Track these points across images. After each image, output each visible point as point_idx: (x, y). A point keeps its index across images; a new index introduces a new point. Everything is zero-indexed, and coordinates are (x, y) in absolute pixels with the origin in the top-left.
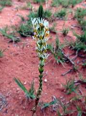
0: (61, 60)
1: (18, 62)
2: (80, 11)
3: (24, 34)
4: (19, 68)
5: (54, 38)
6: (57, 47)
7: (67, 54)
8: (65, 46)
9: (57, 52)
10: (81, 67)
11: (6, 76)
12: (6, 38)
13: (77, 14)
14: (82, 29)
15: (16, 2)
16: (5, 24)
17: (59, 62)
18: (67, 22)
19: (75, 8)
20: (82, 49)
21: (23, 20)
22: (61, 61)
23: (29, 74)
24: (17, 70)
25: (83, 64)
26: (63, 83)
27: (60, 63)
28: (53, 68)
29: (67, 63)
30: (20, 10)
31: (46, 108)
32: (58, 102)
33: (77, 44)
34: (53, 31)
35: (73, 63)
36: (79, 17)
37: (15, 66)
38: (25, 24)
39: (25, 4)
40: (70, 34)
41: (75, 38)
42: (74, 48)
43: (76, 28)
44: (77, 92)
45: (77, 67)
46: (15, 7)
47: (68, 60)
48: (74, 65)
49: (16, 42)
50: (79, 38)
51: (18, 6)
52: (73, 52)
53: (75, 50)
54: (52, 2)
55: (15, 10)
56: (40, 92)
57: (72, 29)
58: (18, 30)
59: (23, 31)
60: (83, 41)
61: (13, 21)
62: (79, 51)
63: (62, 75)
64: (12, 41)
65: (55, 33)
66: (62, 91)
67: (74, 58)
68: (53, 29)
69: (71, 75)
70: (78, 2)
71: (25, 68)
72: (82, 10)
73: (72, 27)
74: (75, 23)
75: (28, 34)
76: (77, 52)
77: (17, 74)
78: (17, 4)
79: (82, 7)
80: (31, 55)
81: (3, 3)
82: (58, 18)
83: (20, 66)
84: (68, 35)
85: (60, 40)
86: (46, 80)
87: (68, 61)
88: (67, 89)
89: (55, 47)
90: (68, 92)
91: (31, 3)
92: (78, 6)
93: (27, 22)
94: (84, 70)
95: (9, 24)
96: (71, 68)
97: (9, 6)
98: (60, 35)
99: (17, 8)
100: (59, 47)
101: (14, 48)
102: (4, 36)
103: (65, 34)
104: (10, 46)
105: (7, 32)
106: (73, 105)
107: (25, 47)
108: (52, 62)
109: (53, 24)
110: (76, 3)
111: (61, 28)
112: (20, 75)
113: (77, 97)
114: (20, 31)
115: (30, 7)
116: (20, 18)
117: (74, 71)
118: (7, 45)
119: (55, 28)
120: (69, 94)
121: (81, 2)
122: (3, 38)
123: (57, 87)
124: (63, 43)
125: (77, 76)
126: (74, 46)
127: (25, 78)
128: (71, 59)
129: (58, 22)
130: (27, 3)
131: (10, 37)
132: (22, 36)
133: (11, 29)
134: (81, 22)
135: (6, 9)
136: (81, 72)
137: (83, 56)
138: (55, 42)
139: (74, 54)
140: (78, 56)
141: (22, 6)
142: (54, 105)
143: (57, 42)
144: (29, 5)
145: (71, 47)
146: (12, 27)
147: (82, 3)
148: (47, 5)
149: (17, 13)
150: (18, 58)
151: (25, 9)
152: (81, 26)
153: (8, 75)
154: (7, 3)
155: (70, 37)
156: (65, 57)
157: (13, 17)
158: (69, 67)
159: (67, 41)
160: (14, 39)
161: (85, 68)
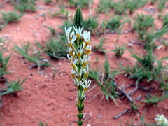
0: (113, 94)
1: (45, 98)
2: (142, 20)
3: (54, 55)
4: (48, 108)
5: (102, 61)
6: (107, 75)
7: (122, 87)
8: (119, 73)
9: (107, 82)
10: (143, 105)
11: (27, 120)
12: (27, 61)
13: (137, 24)
14: (145, 47)
15: (42, 6)
16: (26, 40)
17: (109, 98)
18: (121, 37)
19: (135, 14)
20: (145, 78)
21: (54, 33)
22: (112, 97)
23: (64, 116)
24: (44, 110)
25: (146, 101)
27: (111, 100)
28: (101, 107)
29: (122, 100)
30: (49, 18)
33: (137, 71)
34: (101, 50)
35: (131, 99)
36: (140, 29)
38: (56, 40)
39: (56, 10)
40: (127, 54)
41: (135, 61)
42: (132, 76)
43: (136, 46)
45: (137, 106)
46: (41, 14)
47: (123, 94)
48: (132, 102)
49: (43, 67)
50: (140, 61)
51: (45, 12)
52: (131, 83)
53: (135, 79)
54: (98, 7)
55: (41, 18)
57: (130, 47)
58: (45, 49)
59: (53, 50)
60: (146, 66)
61: (38, 35)
62: (141, 81)
63: (114, 118)
64: (36, 67)
65: (103, 54)
67: (132, 91)
68: (101, 47)
69: (128, 118)
70: (139, 5)
71: (58, 107)
72: (145, 19)
73: (130, 44)
74: (134, 38)
75: (62, 56)
76: (137, 83)
77: (44, 116)
78: (44, 9)
79: (145, 13)
80: (65, 87)
81: (23, 8)
82: (108, 31)
83: (49, 105)
84: (123, 56)
85: (111, 63)
87: (123, 97)
89: (103, 75)
91: (67, 7)
92: (139, 12)
93: (59, 37)
94: (148, 111)
95: (31, 40)
96: (128, 107)
97: (32, 12)
98: (111, 57)
99: (44, 16)
100: (110, 76)
101: (41, 77)
102: (24, 58)
103: (118, 56)
104: (34, 73)
105: (29, 53)
107: (57, 76)
108: (99, 97)
109: (100, 39)
110: (136, 7)
111: (113, 45)
112: (49, 118)
114: (50, 51)
115: (65, 14)
116: (49, 31)
117: (132, 112)
118: (29, 72)
119: (104, 45)
121: (144, 6)
122: (23, 62)
124: (116, 69)
125: (136, 120)
126: (133, 73)
127: (56, 122)
128: (128, 93)
129: (107, 37)
130: (60, 7)
131: (33, 59)
132: (53, 59)
133: (35, 48)
134: (144, 36)
135: (27, 16)
136: (144, 112)
137: (147, 88)
138: (104, 68)
139: (133, 86)
140: (139, 89)
141: (53, 13)
143: (106, 68)
144: (63, 11)
145: (129, 75)
146: (37, 44)
147: (146, 8)
148: (90, 11)
149: (45, 23)
150: (45, 92)
151: (56, 16)
152: (144, 42)
153: (30, 118)
154: (28, 7)
155: (127, 60)
156: (119, 91)
157: (38, 29)
158: (124, 106)
159: (123, 66)
160: (39, 63)
161: (150, 106)
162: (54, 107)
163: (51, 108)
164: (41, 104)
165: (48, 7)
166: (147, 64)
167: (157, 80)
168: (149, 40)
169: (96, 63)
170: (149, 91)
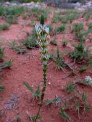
0: (62, 66)
1: (25, 69)
2: (77, 26)
3: (29, 46)
4: (27, 75)
5: (55, 49)
6: (58, 56)
7: (67, 62)
8: (65, 55)
9: (58, 60)
10: (78, 71)
11: (16, 81)
12: (14, 50)
13: (74, 28)
14: (79, 41)
15: (21, 20)
16: (13, 39)
18: (66, 36)
19: (73, 23)
20: (79, 57)
21: (28, 34)
22: (62, 68)
23: (35, 79)
24: (25, 76)
25: (80, 69)
26: (64, 84)
27: (61, 69)
28: (55, 73)
29: (67, 69)
30: (26, 26)
31: (50, 105)
32: (60, 99)
33: (75, 53)
34: (55, 43)
35: (72, 68)
36: (76, 31)
37: (23, 73)
38: (30, 38)
39: (29, 22)
40: (69, 45)
41: (73, 48)
42: (72, 56)
43: (74, 40)
44: (75, 91)
45: (75, 72)
46: (21, 24)
47: (67, 66)
48: (72, 70)
49: (23, 53)
50: (76, 48)
51: (23, 23)
52: (72, 60)
53: (74, 58)
54: (52, 19)
55: (21, 27)
57: (70, 41)
58: (24, 43)
59: (28, 44)
60: (80, 50)
61: (20, 36)
62: (77, 59)
63: (63, 79)
64: (20, 53)
65: (56, 45)
66: (64, 91)
67: (72, 64)
68: (54, 41)
69: (70, 78)
70: (75, 18)
71: (32, 74)
72: (79, 25)
73: (71, 39)
74: (73, 36)
75: (33, 46)
76: (75, 60)
77: (25, 79)
78: (22, 22)
79: (78, 22)
80: (36, 63)
81: (10, 21)
82: (58, 32)
83: (28, 73)
84: (67, 46)
85: (60, 50)
86: (49, 83)
87: (67, 67)
88: (67, 89)
89: (56, 56)
90: (68, 91)
91: (35, 20)
92: (75, 22)
93: (32, 36)
94: (81, 74)
95: (16, 39)
96: (70, 73)
97: (16, 23)
98: (60, 46)
99: (23, 25)
100: (60, 56)
101: (22, 58)
102: (12, 48)
103: (64, 46)
104: (18, 56)
105: (15, 46)
106: (72, 101)
107: (31, 57)
108: (54, 68)
109: (54, 37)
111: (61, 40)
112: (28, 80)
113: (76, 95)
114: (26, 44)
115: (34, 24)
116: (25, 34)
117: (73, 75)
118: (16, 56)
119: (56, 40)
120: (69, 93)
121: (78, 18)
122: (12, 50)
123: (59, 88)
124: (63, 53)
125: (75, 79)
126: (73, 54)
127: (32, 82)
128: (70, 65)
129: (58, 35)
130: (31, 20)
131: (18, 49)
132: (28, 48)
133: (18, 43)
134: (78, 35)
135: (13, 26)
136: (79, 75)
137: (80, 62)
138: (56, 52)
139: (73, 61)
140: (76, 63)
141: (27, 23)
142: (57, 102)
143: (58, 52)
144: (33, 22)
145: (70, 56)
146: (19, 41)
147: (79, 19)
148: (48, 21)
149: (23, 30)
150: (25, 66)
151: (29, 25)
152: (78, 38)
153: (18, 80)
154: (14, 21)
155: (69, 48)
156: (65, 64)
157: (20, 33)
158: (68, 72)
159: (67, 51)
160: (21, 51)
161: (82, 72)
163: (28, 74)
165: (24, 20)
166: (80, 49)
167: (86, 58)
168: (81, 36)
169: (52, 50)
170: (81, 64)
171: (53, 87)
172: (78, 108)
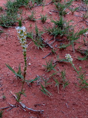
0: (41, 45)
1: (4, 51)
3: (5, 26)
4: (6, 57)
6: (37, 35)
7: (46, 41)
8: (44, 32)
9: (37, 39)
17: (39, 48)
20: (59, 34)
22: (41, 47)
23: (15, 60)
25: (60, 47)
26: (44, 64)
28: (35, 53)
29: (46, 48)
35: (52, 47)
36: (56, 1)
38: (4, 15)
41: (53, 24)
43: (54, 13)
47: (47, 45)
48: (52, 49)
50: (56, 24)
52: (51, 38)
53: (53, 35)
56: (26, 68)
60: (60, 27)
62: (57, 36)
63: (43, 58)
66: (44, 70)
67: (52, 42)
69: (50, 57)
73: (50, 13)
74: (53, 8)
75: (10, 25)
76: (55, 37)
80: (14, 44)
82: (36, 4)
83: (7, 55)
84: (46, 21)
85: (39, 27)
86: (30, 64)
88: (48, 68)
89: (35, 35)
90: (48, 70)
94: (61, 52)
96: (50, 52)
100: (39, 35)
108: (34, 48)
117: (53, 54)
119: (34, 16)
120: (49, 72)
123: (39, 68)
124: (42, 30)
125: (55, 58)
126: (52, 32)
127: (12, 64)
128: (50, 44)
129: (36, 9)
134: (59, 6)
136: (59, 54)
139: (53, 39)
140: (56, 41)
142: (38, 81)
143: (37, 30)
145: (50, 33)
155: (48, 23)
156: (45, 43)
158: (48, 51)
159: (46, 28)
161: (62, 50)
162: (10, 56)
163: (8, 57)
164: (2, 55)
166: (60, 25)
167: (66, 34)
170: (61, 41)
171: (33, 67)
172: (57, 85)
